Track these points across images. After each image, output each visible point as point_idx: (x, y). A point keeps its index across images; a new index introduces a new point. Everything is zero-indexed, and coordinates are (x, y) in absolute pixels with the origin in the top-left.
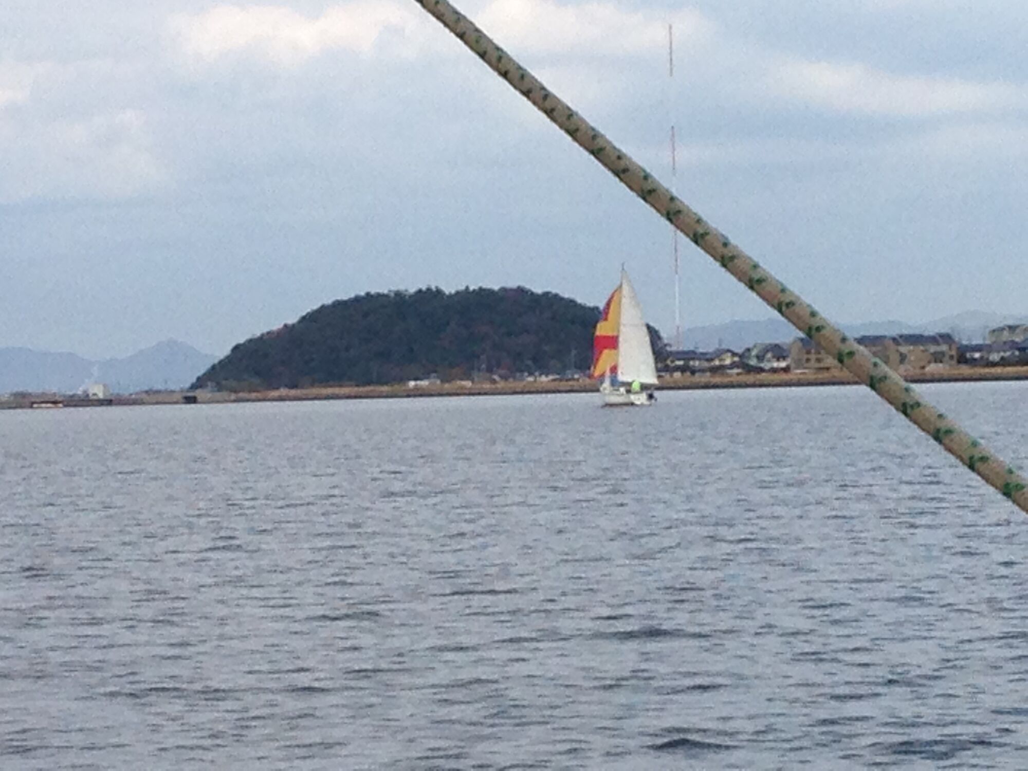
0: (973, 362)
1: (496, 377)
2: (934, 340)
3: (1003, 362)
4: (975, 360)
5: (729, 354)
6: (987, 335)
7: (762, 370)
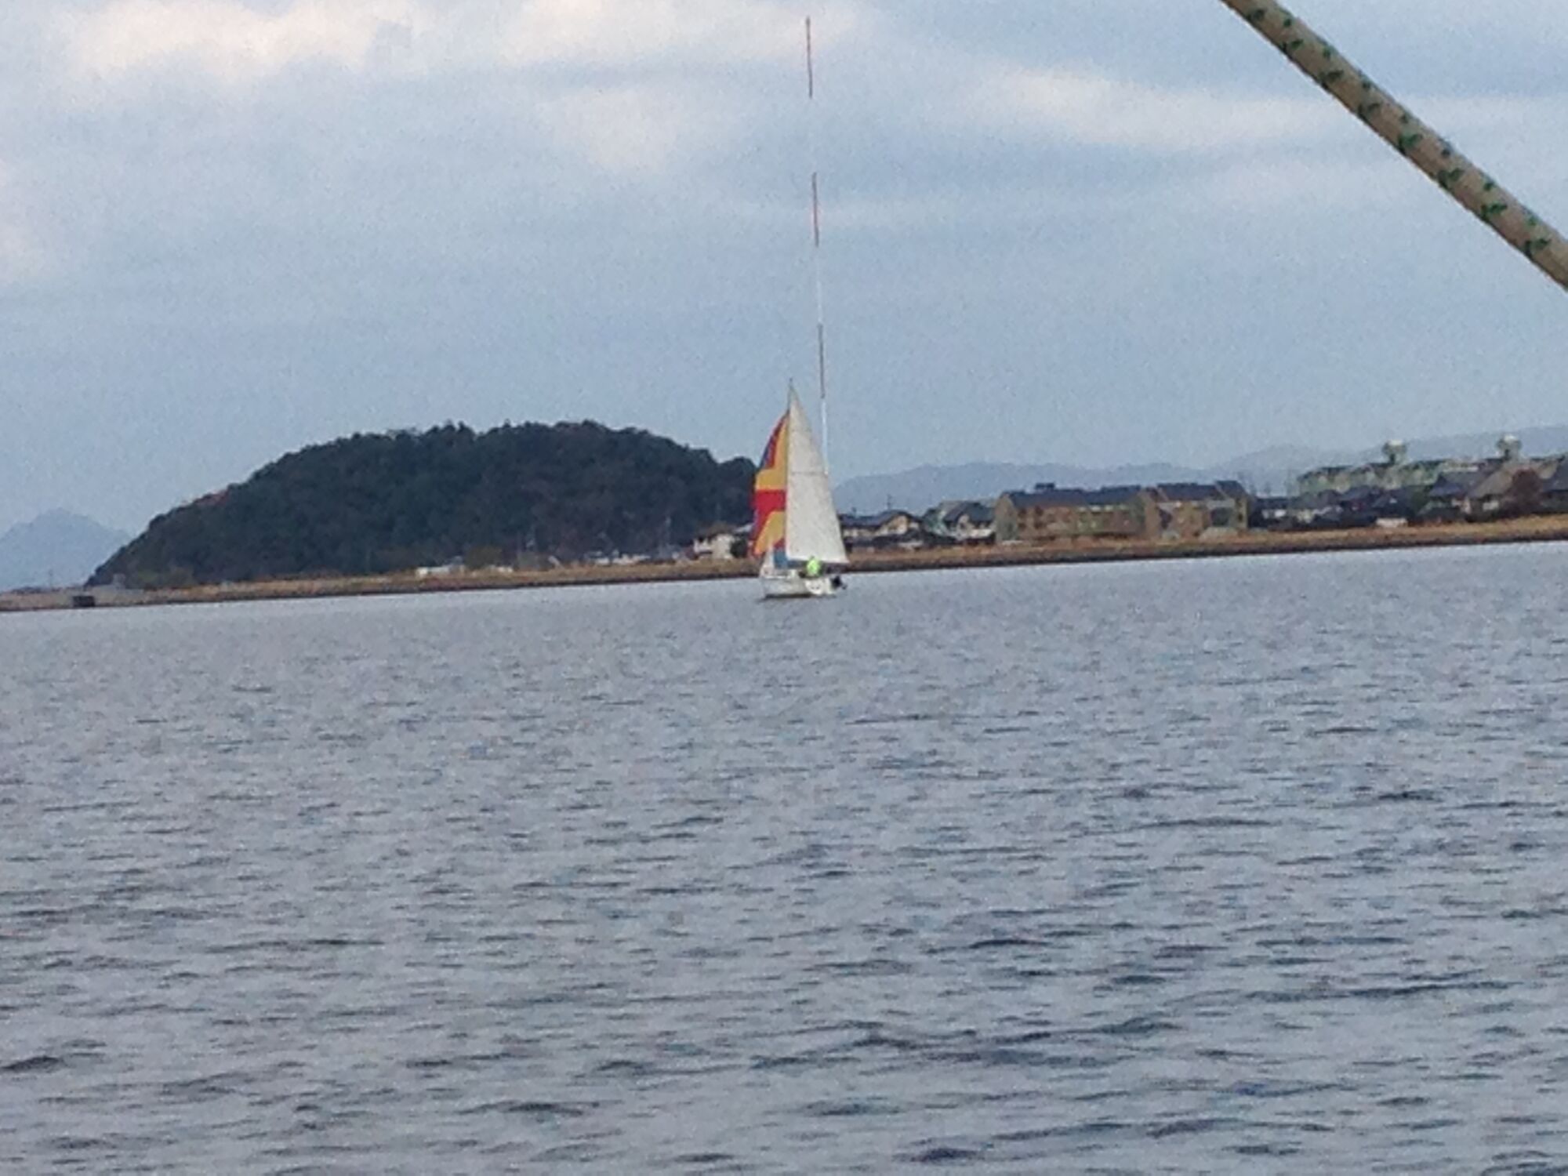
0: (1273, 524)
1: (553, 560)
2: (1212, 491)
3: (1319, 524)
4: (1277, 521)
5: (903, 519)
6: (1294, 481)
7: (952, 542)
